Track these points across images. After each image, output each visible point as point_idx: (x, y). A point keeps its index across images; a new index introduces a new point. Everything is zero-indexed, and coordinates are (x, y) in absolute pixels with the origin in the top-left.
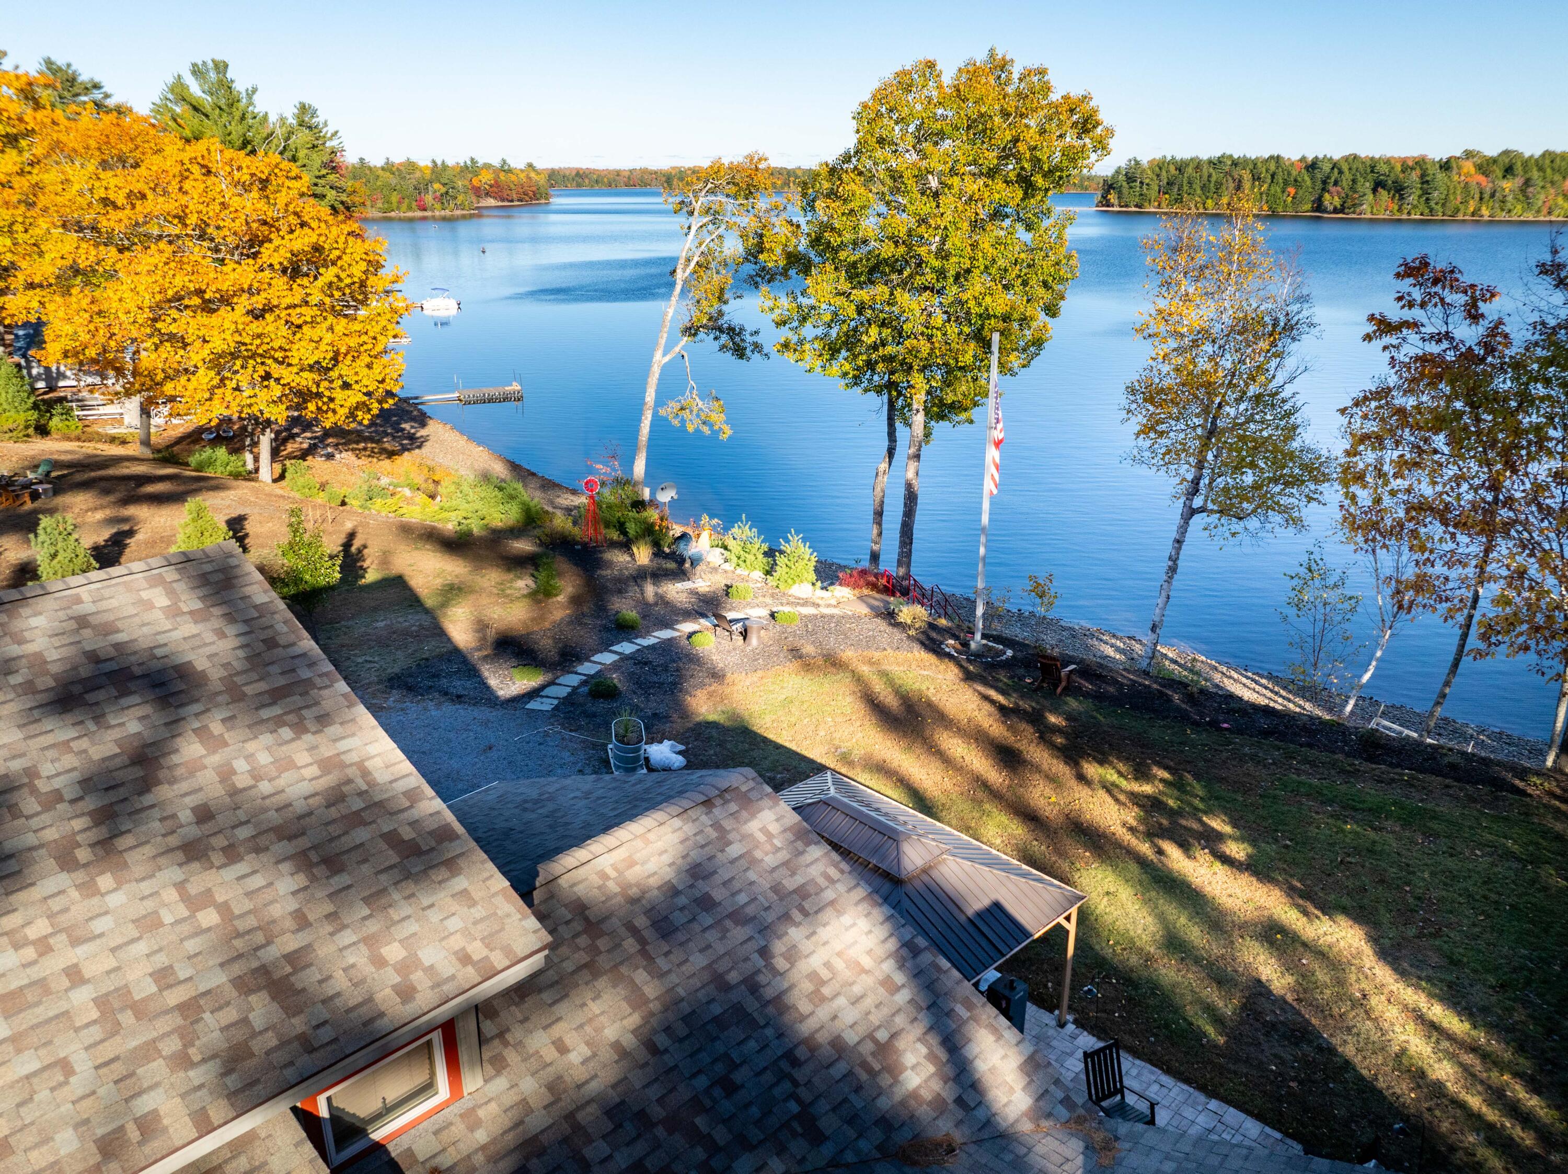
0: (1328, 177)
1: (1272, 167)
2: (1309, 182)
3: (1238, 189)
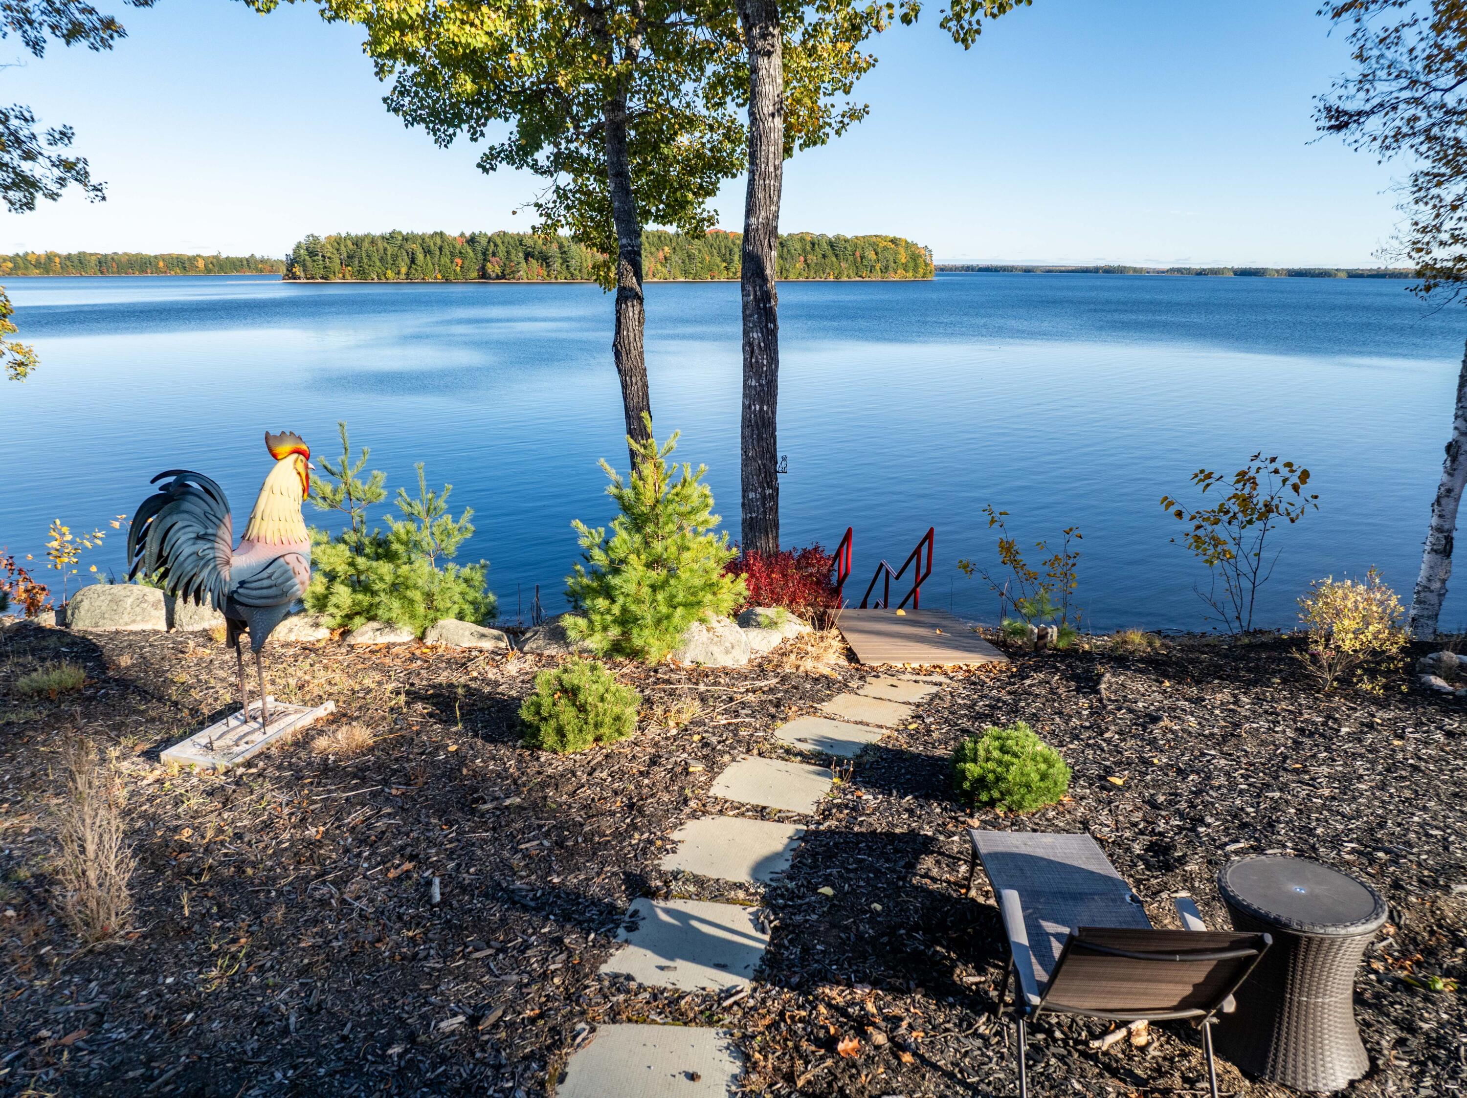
0: (487, 250)
1: (439, 242)
2: (472, 254)
3: (413, 261)
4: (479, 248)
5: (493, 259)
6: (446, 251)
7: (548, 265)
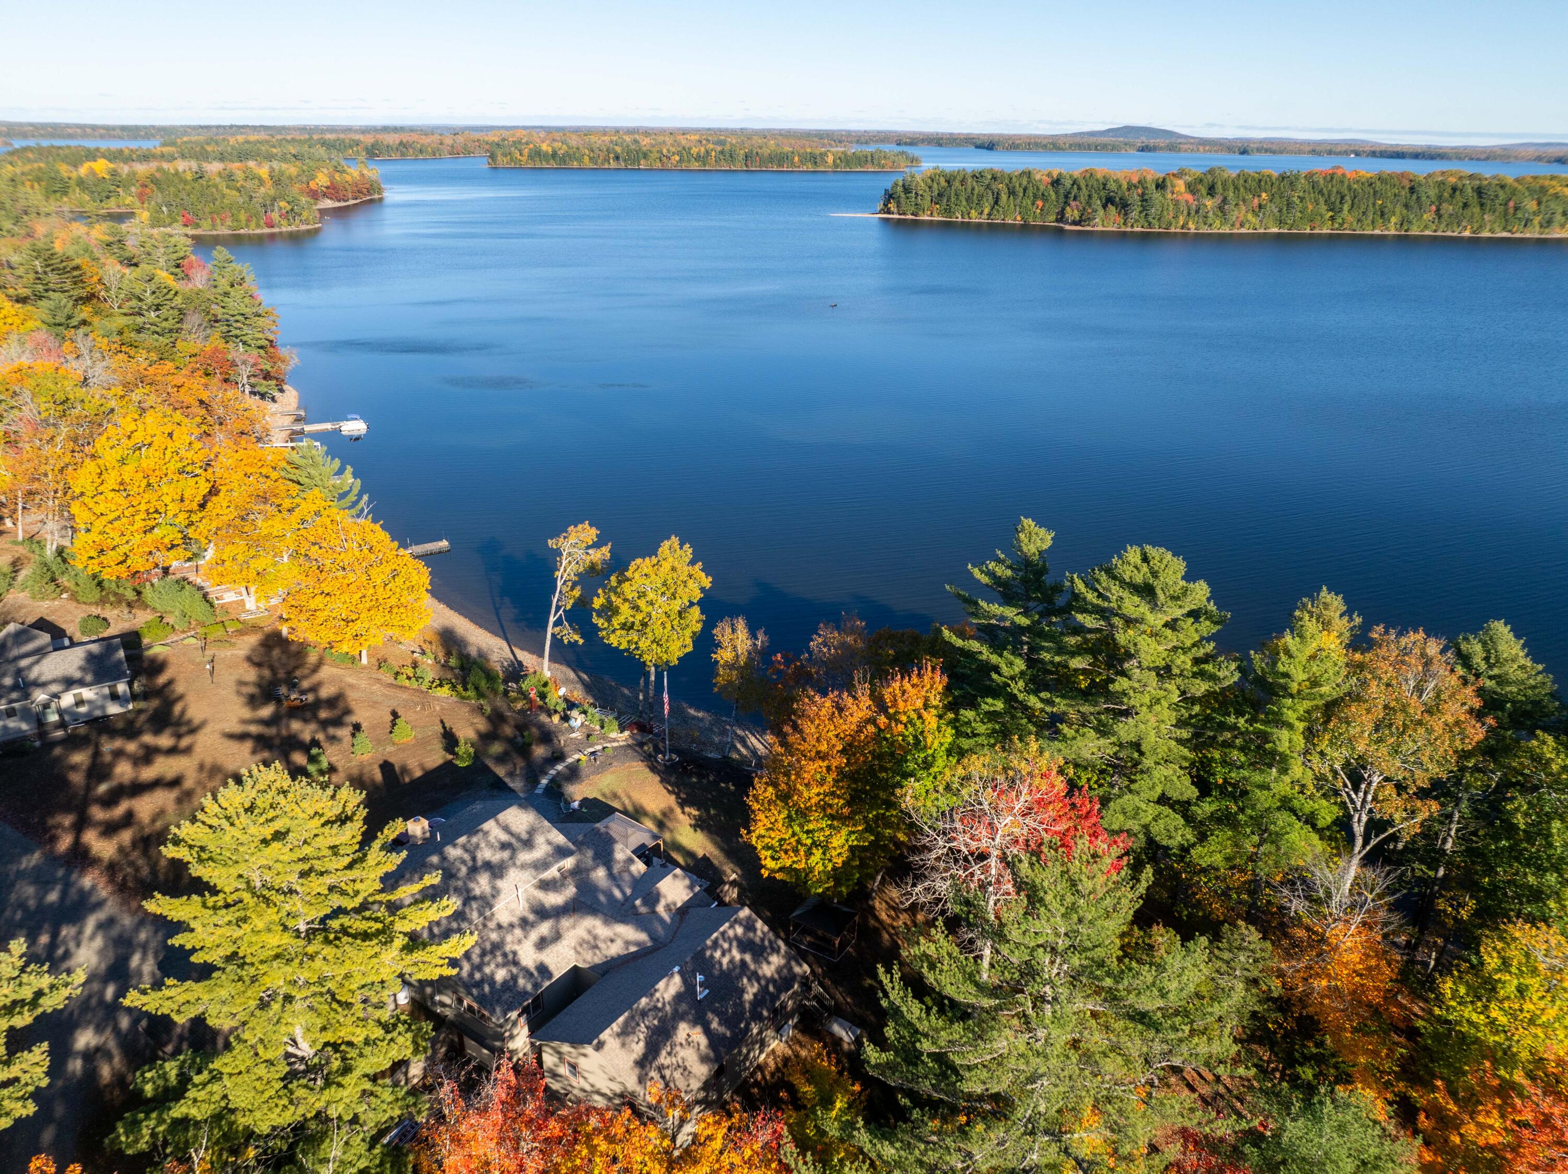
0: (1069, 193)
1: (1025, 182)
2: (1053, 196)
3: (996, 202)
4: (1062, 191)
5: (1073, 203)
6: (1030, 192)
7: (1126, 214)
